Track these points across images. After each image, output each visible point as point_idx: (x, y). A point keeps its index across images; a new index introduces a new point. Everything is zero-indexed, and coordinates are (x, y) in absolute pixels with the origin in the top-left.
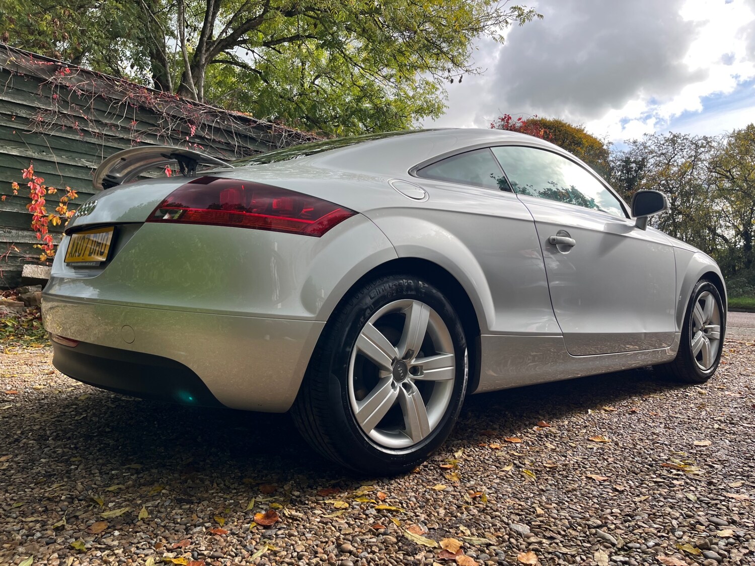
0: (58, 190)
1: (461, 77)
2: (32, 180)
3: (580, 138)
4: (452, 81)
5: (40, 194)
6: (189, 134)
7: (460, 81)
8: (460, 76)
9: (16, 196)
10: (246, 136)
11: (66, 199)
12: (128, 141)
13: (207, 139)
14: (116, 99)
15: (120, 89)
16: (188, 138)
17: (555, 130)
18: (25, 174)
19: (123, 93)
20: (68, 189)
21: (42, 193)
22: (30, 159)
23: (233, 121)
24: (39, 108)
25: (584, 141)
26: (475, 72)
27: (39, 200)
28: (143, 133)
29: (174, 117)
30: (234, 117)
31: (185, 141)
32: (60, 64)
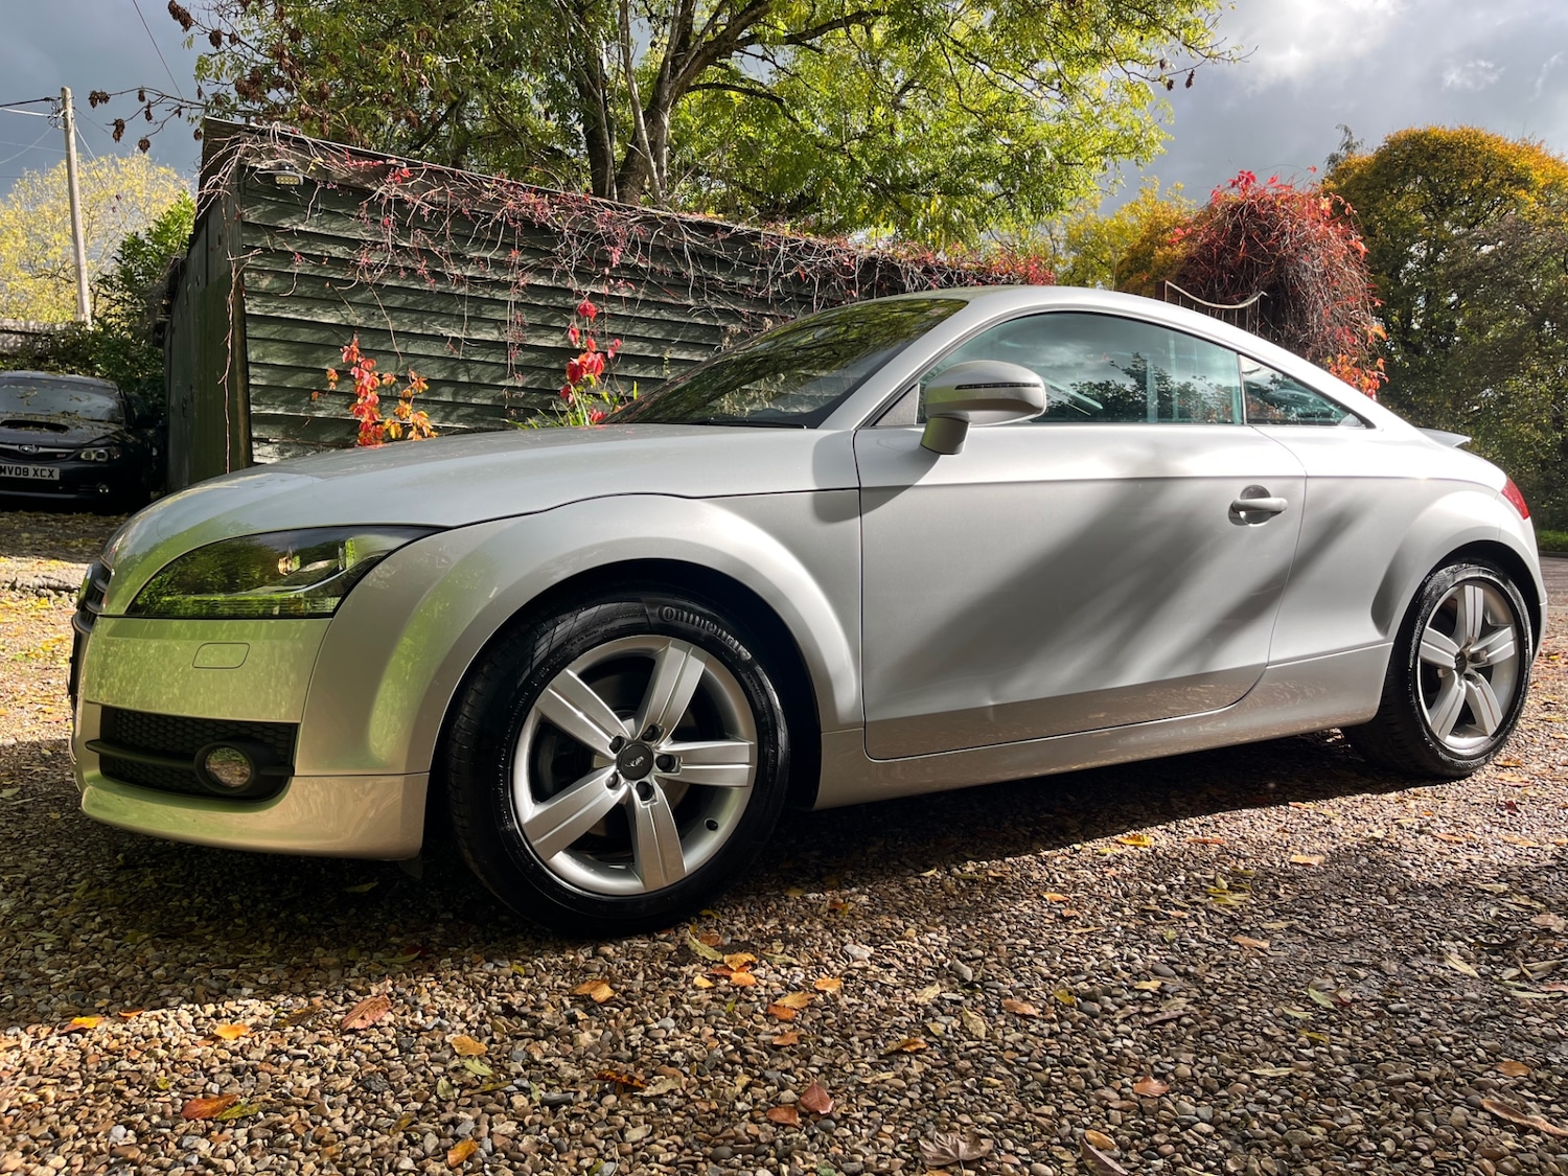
0: (397, 377)
1: (1192, 75)
2: (358, 364)
3: (1527, 169)
4: (1170, 86)
5: (369, 387)
6: (608, 263)
7: (1189, 84)
8: (1189, 72)
9: (332, 392)
10: (712, 258)
11: (408, 391)
12: (506, 286)
13: (641, 268)
14: (486, 214)
15: (492, 195)
16: (607, 271)
17: (1463, 152)
18: (345, 355)
19: (498, 202)
20: (413, 375)
21: (373, 385)
22: (351, 329)
23: (687, 232)
24: (365, 241)
25: (1535, 175)
26: (1226, 56)
27: (369, 397)
28: (530, 269)
29: (582, 234)
30: (690, 224)
31: (604, 275)
32: (393, 162)
